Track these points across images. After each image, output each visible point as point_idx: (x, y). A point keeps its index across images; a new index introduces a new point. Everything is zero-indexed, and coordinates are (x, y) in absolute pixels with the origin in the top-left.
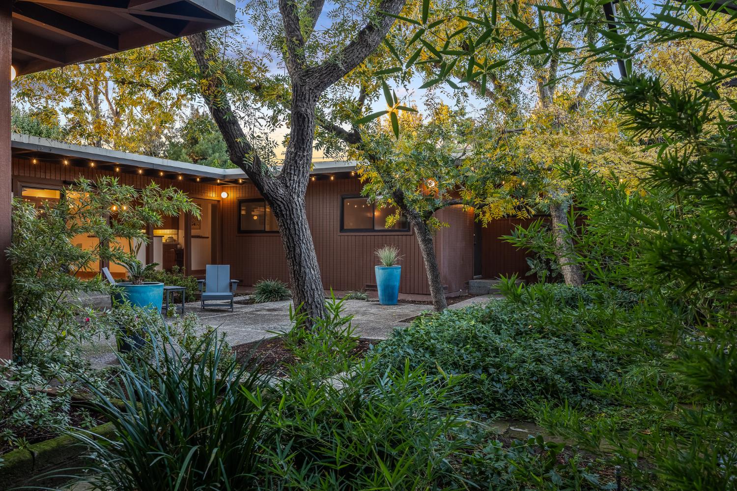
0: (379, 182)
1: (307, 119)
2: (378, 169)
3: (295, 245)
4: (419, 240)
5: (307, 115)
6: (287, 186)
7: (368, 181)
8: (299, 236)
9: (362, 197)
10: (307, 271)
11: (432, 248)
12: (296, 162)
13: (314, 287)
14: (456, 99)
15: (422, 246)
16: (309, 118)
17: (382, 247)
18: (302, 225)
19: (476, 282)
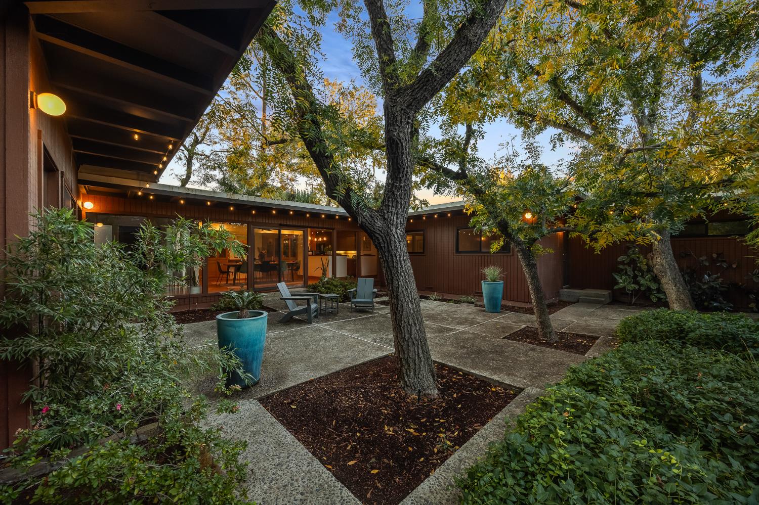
0: (485, 214)
1: (400, 145)
2: (483, 202)
3: (393, 277)
4: (523, 265)
5: (400, 140)
6: (385, 219)
7: (474, 214)
8: (397, 268)
9: (469, 228)
10: (405, 304)
11: (536, 273)
12: (393, 193)
13: (411, 321)
14: (552, 145)
15: (526, 270)
16: (402, 144)
17: (488, 266)
18: (400, 257)
19: (566, 292)
